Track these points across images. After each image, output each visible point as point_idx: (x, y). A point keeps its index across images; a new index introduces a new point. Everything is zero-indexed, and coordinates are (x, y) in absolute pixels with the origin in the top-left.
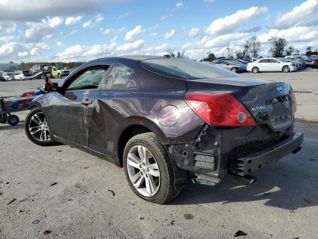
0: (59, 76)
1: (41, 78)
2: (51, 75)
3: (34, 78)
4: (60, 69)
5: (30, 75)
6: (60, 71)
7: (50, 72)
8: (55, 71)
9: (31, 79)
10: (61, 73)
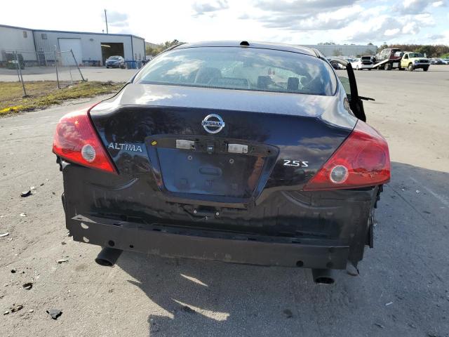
0: (410, 67)
1: (384, 69)
2: (400, 64)
3: (376, 68)
4: (416, 56)
5: (370, 64)
6: (413, 60)
7: (399, 61)
8: (406, 60)
9: (370, 69)
10: (414, 63)
